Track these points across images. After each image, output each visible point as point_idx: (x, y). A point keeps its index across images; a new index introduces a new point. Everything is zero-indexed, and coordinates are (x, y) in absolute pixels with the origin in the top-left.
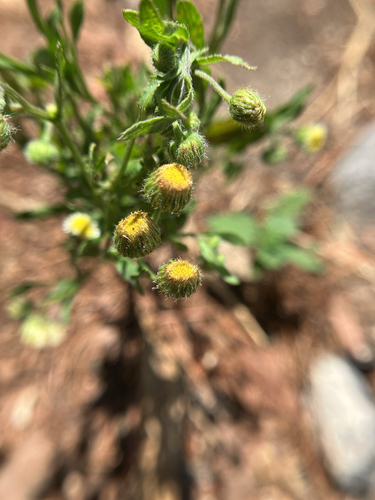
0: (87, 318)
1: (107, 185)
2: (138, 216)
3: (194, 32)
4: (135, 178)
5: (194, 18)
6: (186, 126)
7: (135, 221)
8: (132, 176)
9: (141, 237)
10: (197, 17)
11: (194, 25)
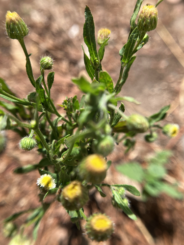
0: (51, 221)
1: (61, 159)
2: (75, 185)
3: (108, 85)
4: (76, 157)
5: (108, 78)
6: (104, 133)
7: (73, 188)
8: (74, 156)
9: (76, 199)
10: (110, 78)
11: (108, 81)
